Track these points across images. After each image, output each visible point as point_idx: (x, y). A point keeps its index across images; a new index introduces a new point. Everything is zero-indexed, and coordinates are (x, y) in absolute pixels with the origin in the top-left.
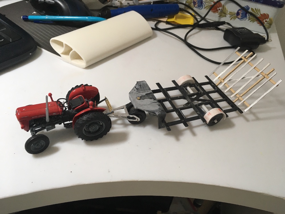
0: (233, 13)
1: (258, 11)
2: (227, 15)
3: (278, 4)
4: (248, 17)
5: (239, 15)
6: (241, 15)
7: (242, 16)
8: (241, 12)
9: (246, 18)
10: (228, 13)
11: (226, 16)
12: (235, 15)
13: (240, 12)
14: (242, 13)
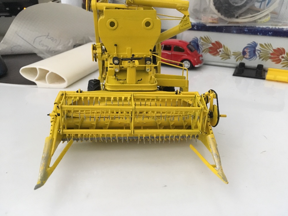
0: (237, 53)
1: (270, 46)
2: (231, 56)
4: (258, 55)
5: (246, 54)
6: (248, 54)
7: (250, 56)
8: (248, 50)
9: (256, 57)
10: (232, 53)
11: (229, 58)
12: (240, 55)
13: (246, 50)
14: (249, 52)
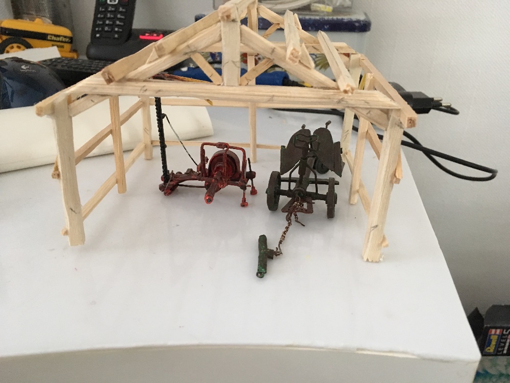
3: (357, 24)
